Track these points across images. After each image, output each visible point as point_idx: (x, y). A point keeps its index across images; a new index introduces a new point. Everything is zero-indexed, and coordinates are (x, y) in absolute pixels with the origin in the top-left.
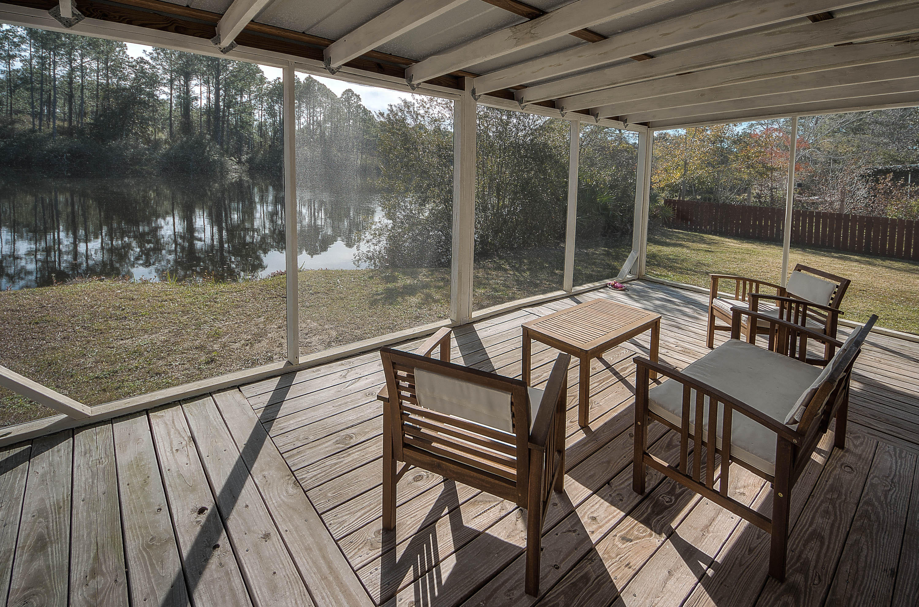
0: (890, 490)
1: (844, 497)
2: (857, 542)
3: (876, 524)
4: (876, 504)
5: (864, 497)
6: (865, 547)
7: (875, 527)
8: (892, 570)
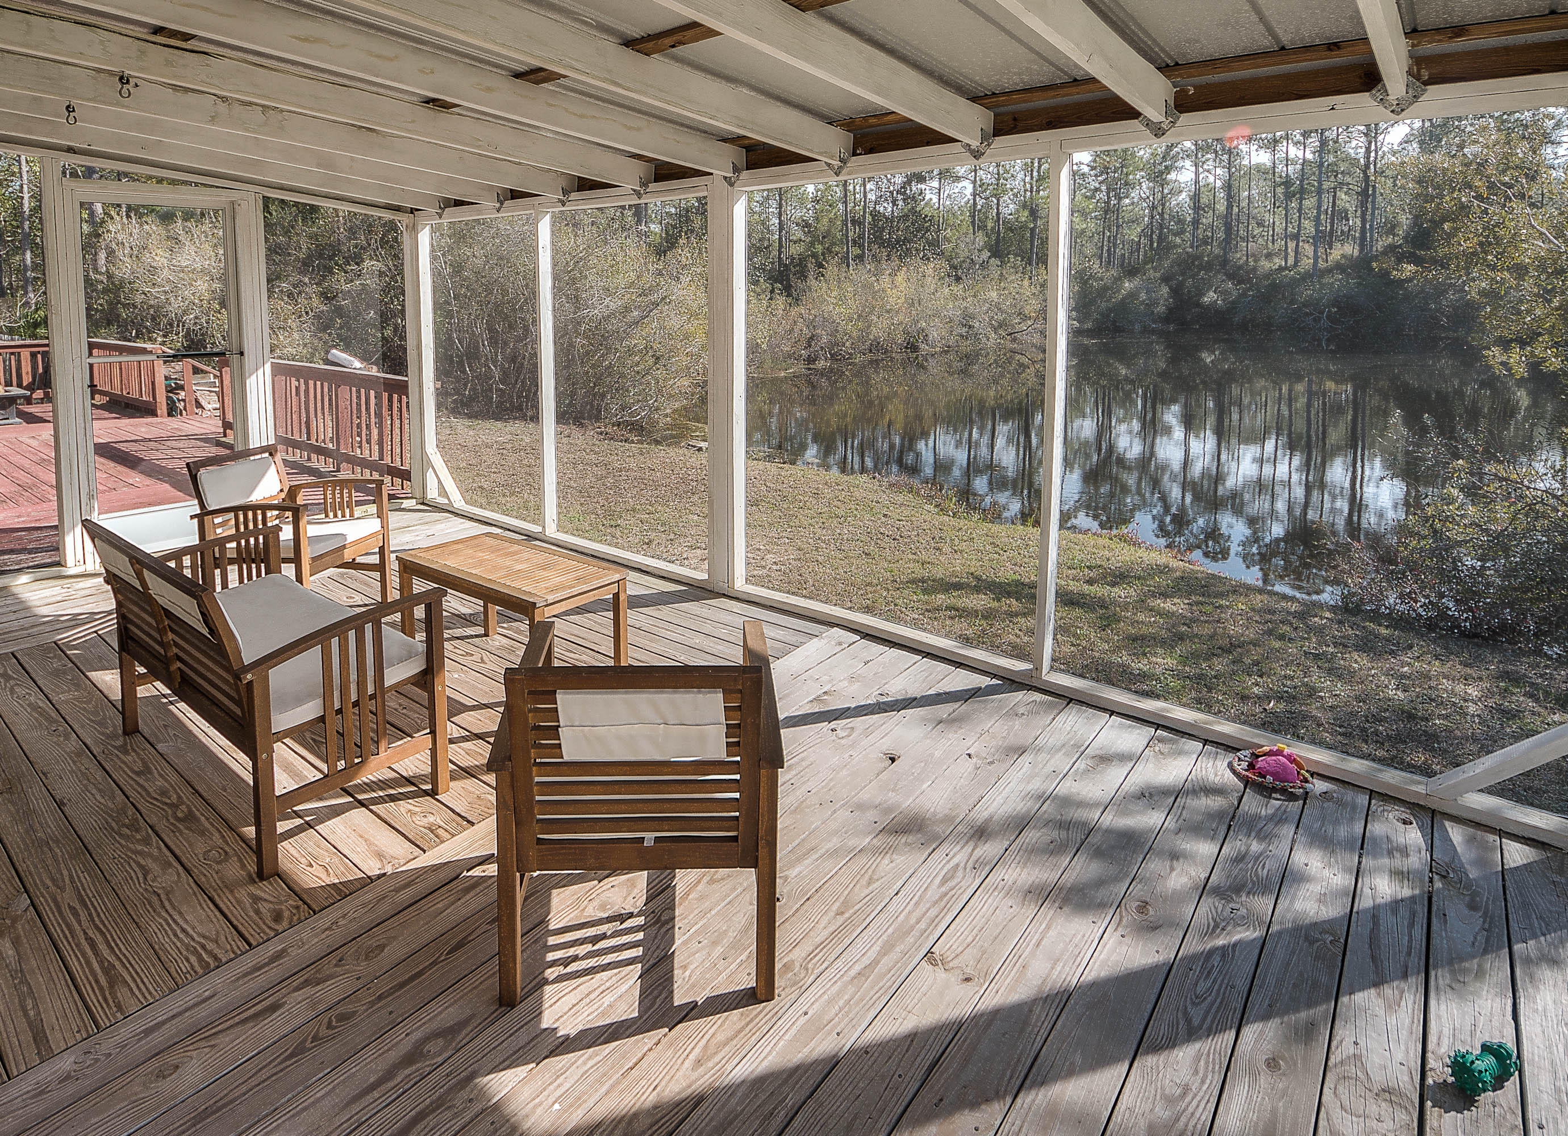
0: (145, 878)
1: (172, 820)
2: (113, 797)
3: (116, 828)
4: (139, 848)
5: (158, 843)
6: (102, 801)
7: (114, 824)
8: (64, 804)
